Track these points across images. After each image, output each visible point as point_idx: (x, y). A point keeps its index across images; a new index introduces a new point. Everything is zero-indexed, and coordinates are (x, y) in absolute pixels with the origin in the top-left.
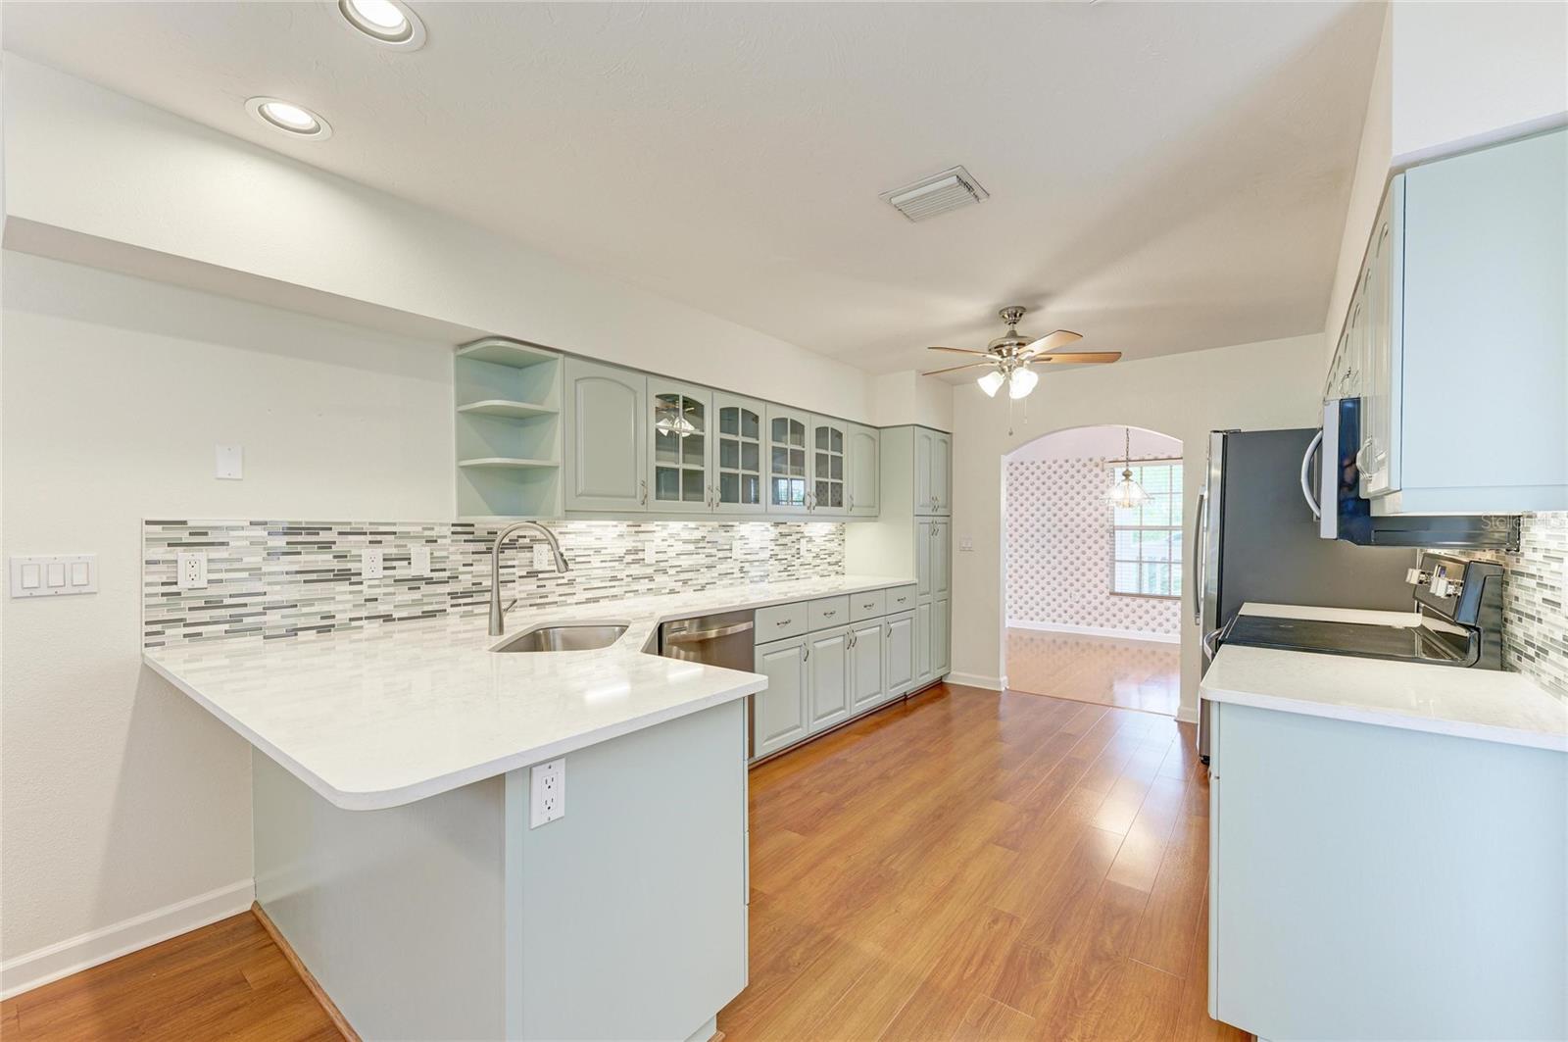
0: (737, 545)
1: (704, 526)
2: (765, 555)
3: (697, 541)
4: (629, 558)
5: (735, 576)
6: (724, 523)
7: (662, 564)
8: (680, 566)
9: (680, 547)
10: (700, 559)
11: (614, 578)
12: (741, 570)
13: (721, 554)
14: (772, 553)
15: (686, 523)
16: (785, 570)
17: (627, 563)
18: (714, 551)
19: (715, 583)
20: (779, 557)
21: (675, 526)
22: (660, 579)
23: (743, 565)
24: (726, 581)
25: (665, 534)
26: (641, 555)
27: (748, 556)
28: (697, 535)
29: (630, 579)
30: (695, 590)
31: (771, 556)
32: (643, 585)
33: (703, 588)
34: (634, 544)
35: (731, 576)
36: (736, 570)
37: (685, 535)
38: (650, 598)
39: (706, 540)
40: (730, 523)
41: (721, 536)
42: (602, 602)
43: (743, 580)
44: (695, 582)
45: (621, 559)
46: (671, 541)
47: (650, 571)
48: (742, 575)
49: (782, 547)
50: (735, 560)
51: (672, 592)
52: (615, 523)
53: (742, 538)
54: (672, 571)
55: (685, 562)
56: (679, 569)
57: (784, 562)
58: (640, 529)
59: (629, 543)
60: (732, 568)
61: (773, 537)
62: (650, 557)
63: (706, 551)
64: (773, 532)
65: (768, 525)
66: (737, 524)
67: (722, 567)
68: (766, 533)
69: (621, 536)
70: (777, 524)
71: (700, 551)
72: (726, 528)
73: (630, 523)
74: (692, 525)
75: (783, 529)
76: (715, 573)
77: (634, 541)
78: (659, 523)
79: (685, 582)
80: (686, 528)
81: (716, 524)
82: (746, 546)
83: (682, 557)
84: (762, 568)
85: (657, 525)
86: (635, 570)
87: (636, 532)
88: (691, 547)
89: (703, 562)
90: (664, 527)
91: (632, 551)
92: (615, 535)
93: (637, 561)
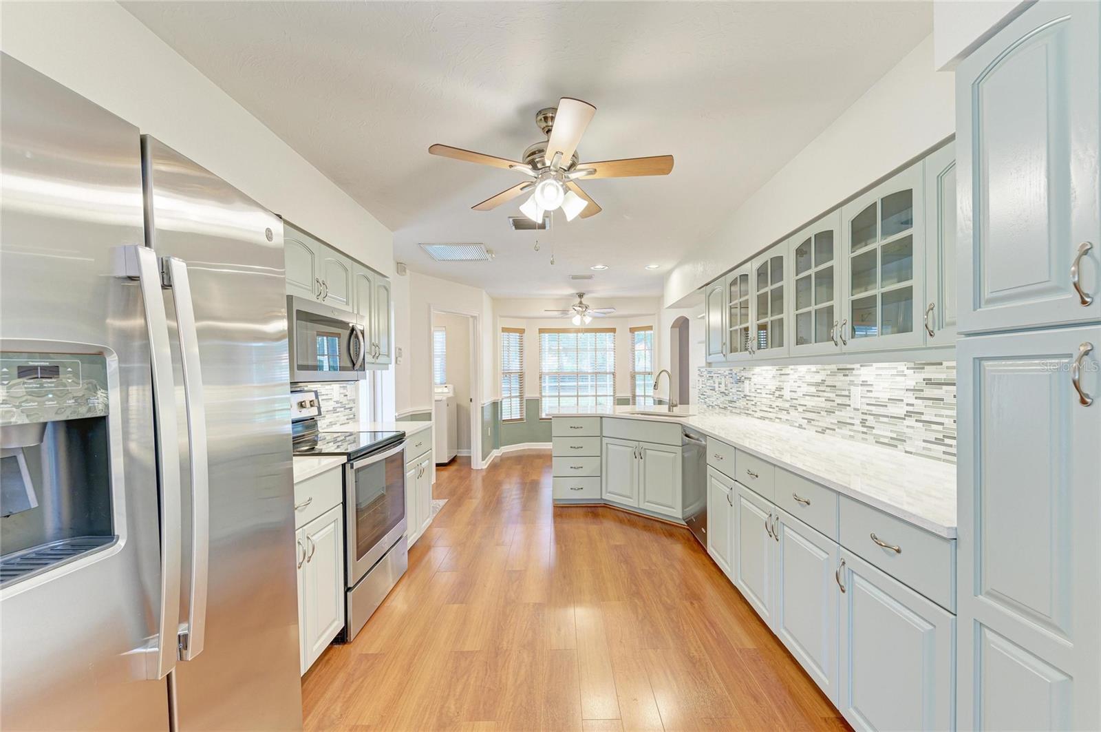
0: (857, 392)
1: (825, 370)
2: (900, 410)
3: (817, 384)
4: (777, 393)
5: (855, 428)
6: (841, 366)
7: (795, 401)
8: (805, 406)
9: (805, 389)
10: (820, 402)
11: (771, 407)
12: (863, 422)
13: (839, 400)
14: (910, 409)
15: (809, 366)
16: (938, 442)
18: (832, 396)
19: (834, 430)
20: (924, 418)
21: (803, 369)
23: (865, 417)
24: (846, 431)
25: (796, 376)
27: (873, 408)
28: (818, 378)
29: (777, 409)
30: (816, 431)
31: (909, 414)
32: (783, 415)
33: (823, 432)
35: (851, 427)
36: (857, 422)
37: (809, 378)
38: (787, 427)
39: (827, 383)
40: (849, 366)
41: (840, 380)
42: (767, 421)
43: (864, 436)
44: (817, 423)
46: (799, 383)
47: (787, 405)
48: (865, 430)
49: (930, 403)
50: (855, 409)
51: (800, 426)
52: (770, 368)
53: (864, 384)
54: (801, 409)
55: (810, 402)
56: (805, 408)
57: (934, 427)
58: (783, 372)
60: (853, 418)
61: (911, 384)
62: (787, 394)
63: (825, 394)
64: (914, 378)
65: (902, 366)
66: (857, 366)
67: (844, 415)
68: (898, 379)
69: (774, 377)
70: (920, 367)
71: (821, 394)
72: (845, 371)
73: (777, 367)
74: (813, 368)
75: (932, 373)
76: (832, 419)
77: (779, 381)
78: (792, 367)
79: (810, 421)
80: (809, 371)
81: (834, 367)
82: (869, 394)
83: (807, 397)
84: (894, 428)
85: (792, 369)
86: (779, 403)
87: (781, 375)
88: (813, 389)
89: (823, 405)
91: (780, 389)
92: (771, 376)
93: (781, 397)
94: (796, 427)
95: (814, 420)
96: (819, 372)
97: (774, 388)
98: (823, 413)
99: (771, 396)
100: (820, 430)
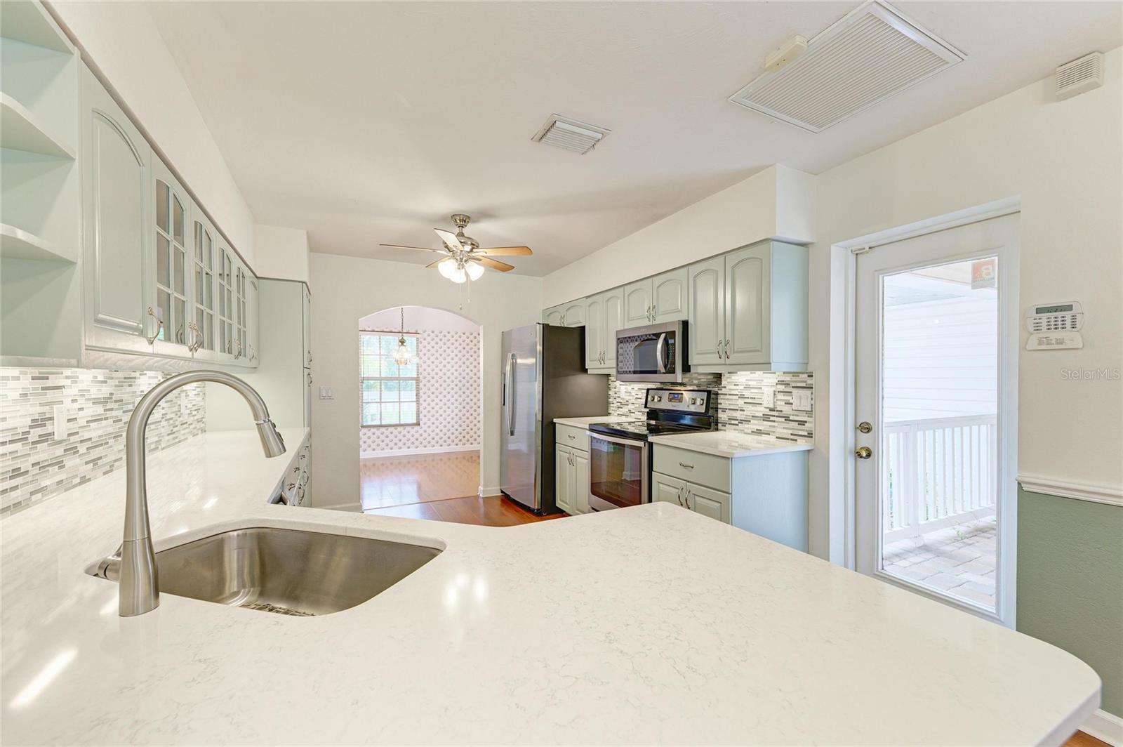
3: (105, 401)
4: (35, 434)
7: (72, 439)
8: (90, 439)
9: (92, 410)
10: (109, 426)
11: (17, 473)
17: (33, 443)
18: (120, 413)
20: (167, 416)
22: (71, 462)
25: (73, 391)
26: (49, 429)
29: (36, 470)
30: (105, 473)
31: (162, 416)
32: (52, 478)
34: (41, 409)
37: (95, 392)
39: (114, 398)
41: (126, 392)
44: (104, 461)
45: (24, 438)
46: (81, 402)
47: (59, 451)
49: (169, 404)
51: (82, 480)
52: (19, 372)
54: (83, 449)
55: (95, 433)
56: (89, 444)
57: (170, 421)
58: (49, 383)
59: (34, 410)
62: (60, 428)
63: (112, 413)
66: (138, 375)
69: (24, 395)
71: (107, 414)
72: (131, 381)
73: (36, 372)
77: (41, 405)
83: (92, 426)
85: (67, 377)
86: (44, 453)
87: (43, 389)
88: (100, 409)
90: (74, 379)
91: (39, 422)
92: (16, 395)
93: (44, 438)
94: (76, 486)
95: (100, 458)
96: (106, 382)
97: (23, 423)
98: (111, 442)
99: (18, 446)
100: (107, 468)
